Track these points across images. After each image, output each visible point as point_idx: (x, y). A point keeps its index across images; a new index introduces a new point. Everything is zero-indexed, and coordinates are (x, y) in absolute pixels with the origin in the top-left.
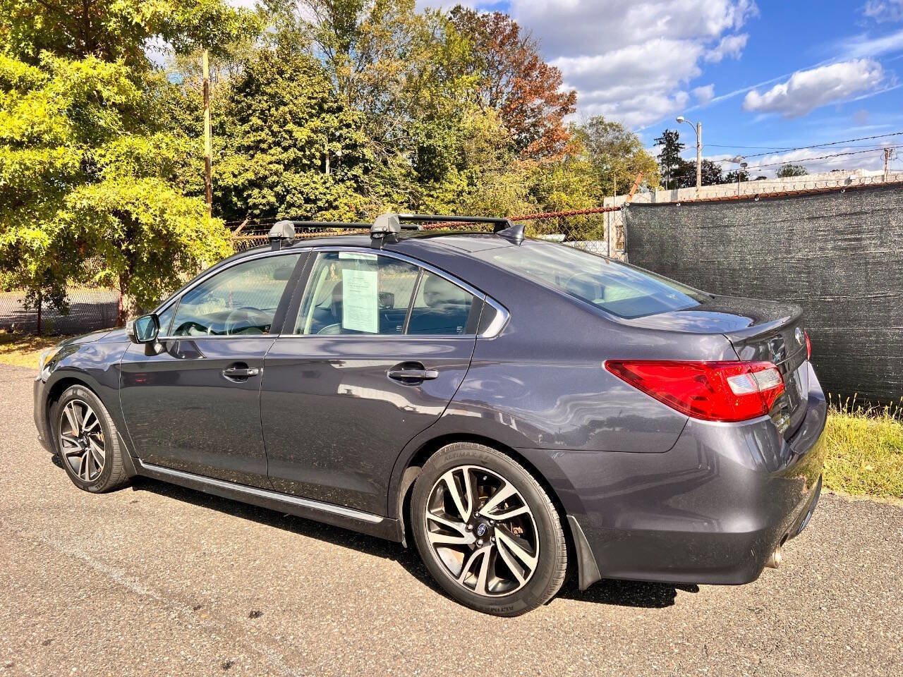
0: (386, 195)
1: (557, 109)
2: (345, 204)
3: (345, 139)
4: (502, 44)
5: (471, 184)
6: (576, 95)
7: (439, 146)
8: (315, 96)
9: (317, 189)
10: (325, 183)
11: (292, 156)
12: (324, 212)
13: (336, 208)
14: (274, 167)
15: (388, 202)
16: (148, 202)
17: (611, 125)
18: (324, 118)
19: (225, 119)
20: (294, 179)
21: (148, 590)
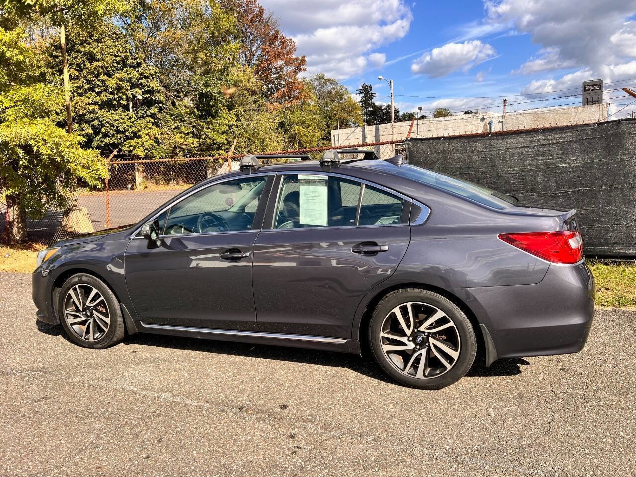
0: (176, 128)
1: (293, 68)
2: (146, 134)
3: (144, 87)
4: (253, 20)
5: (238, 120)
6: (305, 58)
7: (214, 93)
8: (120, 54)
9: (125, 123)
10: (130, 118)
11: (105, 99)
12: (130, 141)
13: (139, 137)
14: (92, 108)
15: (177, 133)
16: (45, 138)
17: (329, 80)
18: (127, 71)
19: (46, 70)
20: (107, 116)
21: (197, 403)
